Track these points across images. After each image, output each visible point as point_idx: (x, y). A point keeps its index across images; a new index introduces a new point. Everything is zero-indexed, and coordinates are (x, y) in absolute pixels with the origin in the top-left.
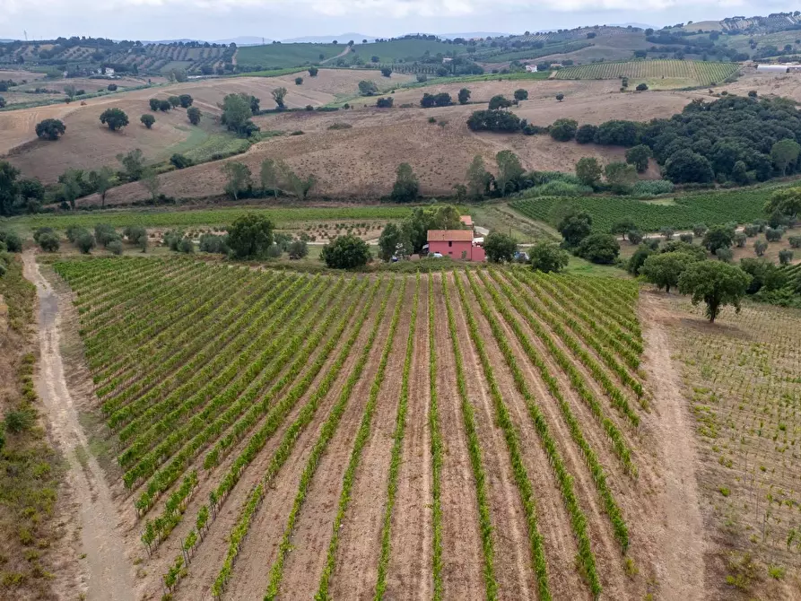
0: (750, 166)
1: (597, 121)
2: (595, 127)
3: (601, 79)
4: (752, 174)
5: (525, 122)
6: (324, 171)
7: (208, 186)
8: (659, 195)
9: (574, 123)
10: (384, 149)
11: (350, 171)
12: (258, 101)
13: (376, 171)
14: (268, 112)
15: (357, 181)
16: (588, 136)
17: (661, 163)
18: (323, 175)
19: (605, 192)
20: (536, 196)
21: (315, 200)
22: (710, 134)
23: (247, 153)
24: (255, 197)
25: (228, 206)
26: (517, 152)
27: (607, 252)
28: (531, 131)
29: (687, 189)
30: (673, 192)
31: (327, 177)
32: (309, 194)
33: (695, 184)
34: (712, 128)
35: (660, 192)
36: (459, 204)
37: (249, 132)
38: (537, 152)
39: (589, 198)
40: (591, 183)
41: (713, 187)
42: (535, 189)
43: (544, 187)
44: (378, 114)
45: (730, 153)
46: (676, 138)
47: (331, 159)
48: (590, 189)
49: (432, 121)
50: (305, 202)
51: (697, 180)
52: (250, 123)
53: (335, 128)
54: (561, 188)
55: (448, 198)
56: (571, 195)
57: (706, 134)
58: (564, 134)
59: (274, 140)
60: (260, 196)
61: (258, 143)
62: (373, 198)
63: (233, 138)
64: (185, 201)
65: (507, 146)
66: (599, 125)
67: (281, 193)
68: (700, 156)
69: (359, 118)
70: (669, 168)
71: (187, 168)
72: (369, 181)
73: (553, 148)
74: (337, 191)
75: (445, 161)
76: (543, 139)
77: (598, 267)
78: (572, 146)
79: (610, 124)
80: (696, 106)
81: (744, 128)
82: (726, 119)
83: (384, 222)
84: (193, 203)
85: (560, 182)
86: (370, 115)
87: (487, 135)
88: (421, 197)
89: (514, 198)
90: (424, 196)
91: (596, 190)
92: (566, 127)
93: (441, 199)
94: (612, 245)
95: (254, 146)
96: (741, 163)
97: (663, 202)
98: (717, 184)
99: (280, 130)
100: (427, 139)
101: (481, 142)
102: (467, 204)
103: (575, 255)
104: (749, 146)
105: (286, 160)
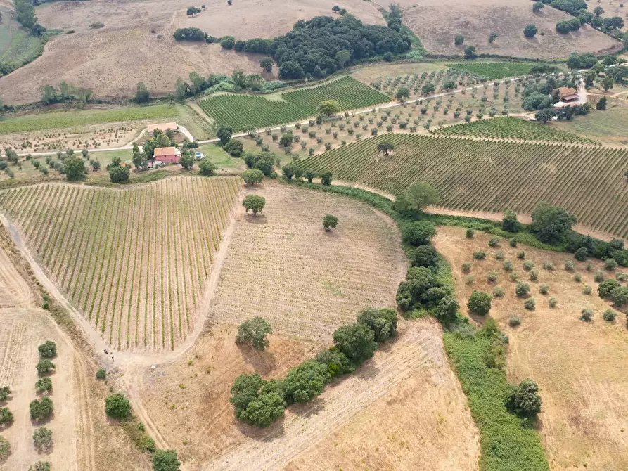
0: (323, 67)
1: (245, 38)
2: (244, 42)
4: (324, 72)
5: (206, 35)
6: (94, 78)
7: (30, 95)
8: (275, 90)
9: (233, 39)
10: (127, 58)
11: (110, 77)
13: (124, 76)
15: (114, 84)
16: (241, 48)
17: (279, 65)
18: (94, 82)
19: (248, 89)
20: (212, 93)
21: (94, 103)
22: (305, 47)
23: (43, 55)
24: (59, 102)
25: (45, 111)
26: (202, 57)
27: (237, 151)
28: (210, 41)
29: (290, 84)
30: (283, 87)
31: (97, 83)
32: (89, 98)
33: (295, 81)
34: (306, 42)
35: (276, 88)
36: (172, 104)
37: (39, 32)
38: (214, 58)
39: (239, 95)
40: (241, 83)
41: (304, 82)
42: (211, 89)
43: (216, 86)
44: (119, 11)
45: (313, 61)
46: (286, 51)
47: (97, 68)
48: (240, 88)
49: (153, 32)
50: (88, 105)
51: (296, 78)
52: (38, 26)
53: (94, 27)
54: (226, 87)
55: (165, 99)
56: (231, 91)
57: (302, 48)
58: (228, 45)
59: (57, 40)
60: (62, 101)
61: (48, 44)
62: (125, 100)
63: (29, 35)
64: (19, 108)
65: (197, 52)
66: (246, 40)
67: (73, 98)
68: (297, 65)
69: (107, 15)
70: (282, 71)
71: (10, 74)
72: (121, 85)
73: (222, 54)
74: (104, 94)
75: (162, 70)
76: (217, 46)
77: (233, 159)
78: (233, 53)
79: (252, 41)
80: (300, 25)
81: (323, 42)
82: (315, 35)
83: (133, 124)
84: (24, 110)
85: (225, 83)
86: (115, 11)
87: (185, 43)
88: (151, 99)
89: (201, 96)
90: (153, 98)
91: (244, 87)
92: (228, 41)
93: (161, 99)
94: (239, 147)
95: (46, 48)
96: (318, 67)
97: (276, 97)
98: (306, 80)
99: (58, 28)
100: (151, 49)
101: (182, 50)
102: (176, 103)
103: (225, 150)
104: (324, 54)
105: (71, 71)
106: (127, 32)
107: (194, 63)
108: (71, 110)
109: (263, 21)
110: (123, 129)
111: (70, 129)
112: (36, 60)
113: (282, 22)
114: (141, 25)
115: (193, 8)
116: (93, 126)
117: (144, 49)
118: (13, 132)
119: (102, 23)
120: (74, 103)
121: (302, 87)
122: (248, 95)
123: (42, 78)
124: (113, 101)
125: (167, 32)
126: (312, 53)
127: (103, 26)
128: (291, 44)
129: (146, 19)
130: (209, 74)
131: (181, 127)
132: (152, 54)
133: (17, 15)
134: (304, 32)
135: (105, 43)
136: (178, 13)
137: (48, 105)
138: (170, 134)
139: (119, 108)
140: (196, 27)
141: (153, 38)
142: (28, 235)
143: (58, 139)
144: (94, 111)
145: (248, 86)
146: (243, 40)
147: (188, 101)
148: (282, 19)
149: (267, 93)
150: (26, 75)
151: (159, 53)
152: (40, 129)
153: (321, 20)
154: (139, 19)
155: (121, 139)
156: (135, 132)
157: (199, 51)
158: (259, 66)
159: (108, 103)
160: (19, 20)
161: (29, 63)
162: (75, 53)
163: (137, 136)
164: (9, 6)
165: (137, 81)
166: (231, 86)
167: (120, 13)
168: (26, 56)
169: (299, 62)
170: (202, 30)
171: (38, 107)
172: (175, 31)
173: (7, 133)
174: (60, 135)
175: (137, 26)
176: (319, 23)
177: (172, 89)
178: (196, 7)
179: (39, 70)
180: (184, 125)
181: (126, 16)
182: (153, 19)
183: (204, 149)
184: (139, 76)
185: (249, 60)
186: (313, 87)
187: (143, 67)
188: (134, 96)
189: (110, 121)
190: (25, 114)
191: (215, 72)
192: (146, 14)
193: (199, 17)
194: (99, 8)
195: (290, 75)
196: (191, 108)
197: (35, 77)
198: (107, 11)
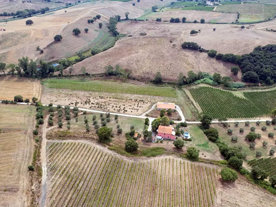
0: (272, 78)
1: (224, 52)
2: (223, 55)
3: (230, 13)
4: (272, 81)
5: (200, 47)
6: (135, 64)
7: (100, 69)
8: (239, 89)
9: (216, 52)
10: (154, 55)
11: (143, 64)
12: (120, 17)
13: (151, 65)
14: (123, 20)
15: (144, 69)
17: (243, 72)
19: (222, 84)
20: (199, 84)
21: (131, 79)
22: (261, 63)
23: (114, 47)
24: (113, 75)
25: (105, 79)
26: (196, 60)
27: (214, 138)
28: (202, 51)
29: (249, 86)
30: (244, 87)
31: (135, 67)
32: (130, 76)
33: (252, 84)
34: (262, 60)
35: (240, 87)
36: (174, 87)
37: (116, 35)
38: (203, 61)
39: (215, 88)
40: (217, 80)
41: (258, 86)
42: (199, 81)
43: (202, 80)
44: (156, 28)
45: (267, 73)
46: (249, 64)
47: (138, 58)
48: (216, 83)
49: (171, 42)
50: (127, 80)
51: (253, 83)
52: (116, 32)
53: (142, 35)
54: (207, 82)
55: (171, 83)
56: (210, 85)
57: (259, 64)
58: (212, 55)
59: (123, 39)
60: (115, 75)
61: (118, 41)
62: (148, 80)
63: (111, 36)
64: (93, 75)
65: (193, 56)
66: (224, 54)
67: (121, 74)
68: (255, 74)
69: (149, 29)
70: (244, 77)
71: (96, 55)
72: (148, 70)
73: (208, 60)
74: (138, 74)
75: (172, 65)
76: (205, 55)
77: (210, 143)
78: (214, 60)
79: (227, 55)
80: (258, 49)
81: (274, 61)
82: (268, 56)
83: (149, 98)
84: (95, 77)
85: (207, 79)
86: (153, 28)
87: (187, 50)
88: (162, 82)
89: (192, 85)
90: (164, 81)
91: (219, 83)
92: (213, 53)
93: (168, 83)
94: (216, 135)
95: (116, 43)
96: (269, 78)
97: (239, 94)
98: (260, 84)
99: (125, 33)
100: (168, 52)
101: (185, 54)
102: (177, 88)
103: (205, 133)
104: (274, 69)
105: (124, 58)
106: (157, 39)
107: (191, 63)
108: (118, 81)
109: (235, 43)
110: (143, 101)
111: (114, 94)
112: (110, 49)
113: (246, 45)
114: (165, 37)
115: (194, 31)
116: (127, 95)
117: (164, 51)
118: (85, 90)
119: (146, 33)
120: (121, 77)
121: (257, 89)
122: (222, 90)
123: (109, 60)
124: (142, 79)
125: (178, 43)
126: (266, 68)
127: (146, 34)
128: (252, 60)
129: (168, 34)
130: (198, 71)
131: (178, 107)
132: (168, 55)
133: (109, 25)
134: (261, 53)
135: (145, 45)
136: (185, 32)
137: (107, 76)
138: (170, 113)
139: (144, 85)
140: (195, 42)
141: (170, 45)
142: (52, 201)
143: (105, 100)
144: (129, 85)
145: (222, 83)
146: (222, 53)
147: (184, 87)
148: (246, 43)
149: (234, 90)
150: (102, 57)
151: (172, 54)
152: (98, 92)
153: (273, 47)
154: (164, 33)
155: (140, 109)
156: (150, 105)
157: (194, 56)
158: (230, 71)
159: (138, 80)
160: (109, 28)
161: (106, 50)
162: (129, 48)
163: (150, 109)
164: (107, 21)
165: (157, 69)
166: (211, 81)
167: (156, 29)
168: (106, 46)
169: (257, 73)
170: (198, 44)
171: (102, 76)
172: (183, 42)
173: (82, 91)
174: (107, 98)
175: (163, 37)
176: (271, 49)
177: (176, 78)
178: (196, 30)
179: (109, 55)
180: (179, 105)
181: (158, 31)
182: (171, 34)
183: (191, 129)
184: (159, 66)
185: (224, 65)
186: (264, 90)
187: (162, 62)
188: (154, 79)
189: (137, 93)
190: (95, 79)
191: (202, 71)
192: (169, 31)
193: (196, 36)
194: (146, 25)
195: (250, 80)
196: (185, 93)
197: (106, 59)
198: (150, 27)
